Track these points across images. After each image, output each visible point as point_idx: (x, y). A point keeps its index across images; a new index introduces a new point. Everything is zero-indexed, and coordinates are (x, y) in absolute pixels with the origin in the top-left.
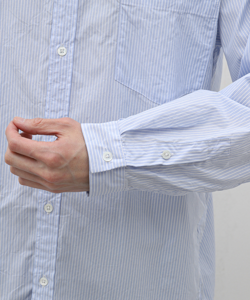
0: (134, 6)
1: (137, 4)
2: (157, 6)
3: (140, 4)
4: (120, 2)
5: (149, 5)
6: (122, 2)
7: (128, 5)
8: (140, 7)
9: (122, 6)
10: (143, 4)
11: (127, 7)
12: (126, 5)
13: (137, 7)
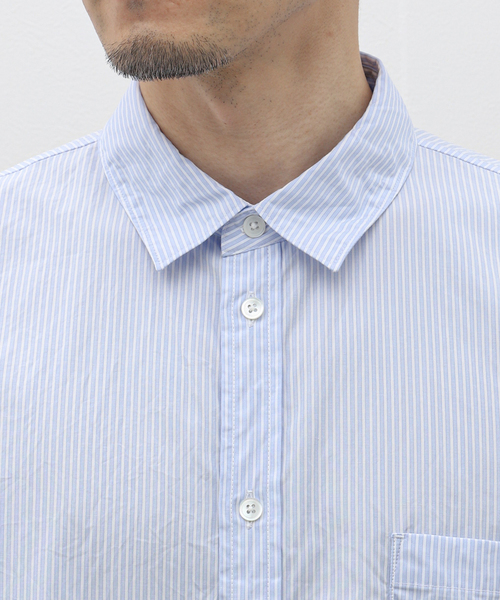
0: (427, 591)
1: (435, 584)
2: (485, 588)
3: (442, 584)
4: (388, 583)
5: (463, 586)
6: (393, 583)
7: (411, 590)
8: (441, 592)
9: (394, 591)
10: (449, 585)
11: (407, 594)
12: (404, 589)
13: (434, 591)
